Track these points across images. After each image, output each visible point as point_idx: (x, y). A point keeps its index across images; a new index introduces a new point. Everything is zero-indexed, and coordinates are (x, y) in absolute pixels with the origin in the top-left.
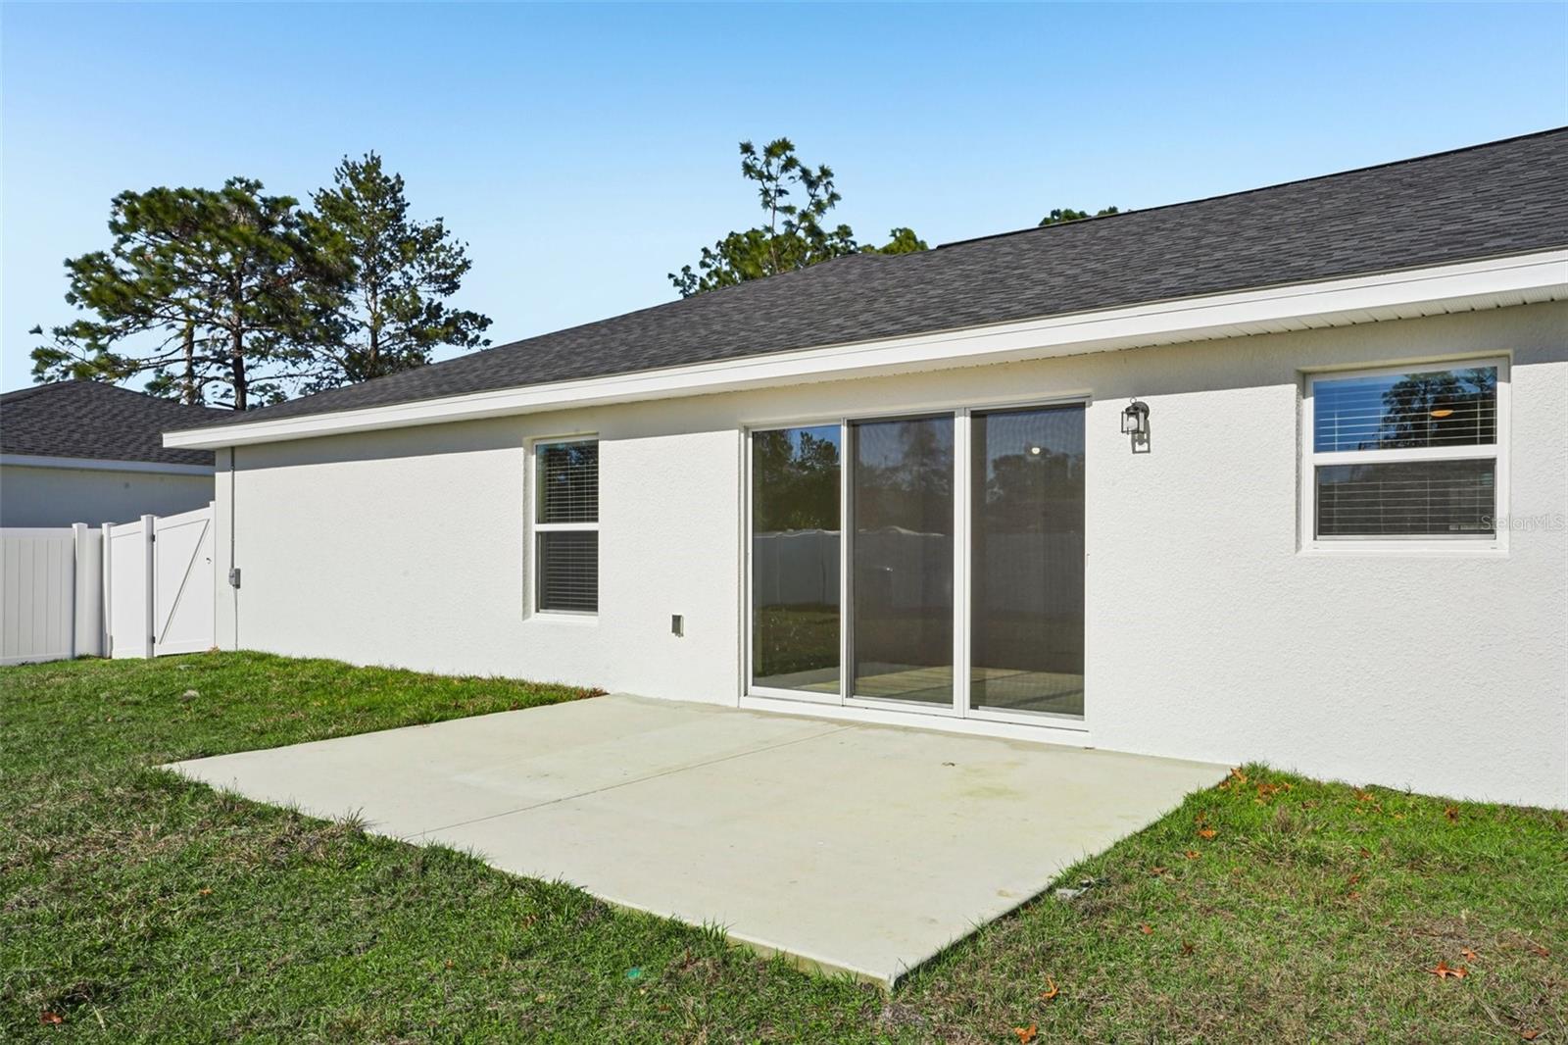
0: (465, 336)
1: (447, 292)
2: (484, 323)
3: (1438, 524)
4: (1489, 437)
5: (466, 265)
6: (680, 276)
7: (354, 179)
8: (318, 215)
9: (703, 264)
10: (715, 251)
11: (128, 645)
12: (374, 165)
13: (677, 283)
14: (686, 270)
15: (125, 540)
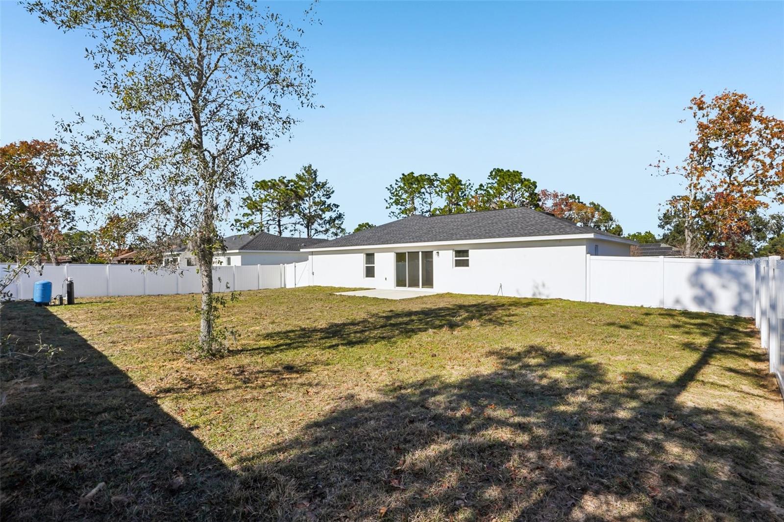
0: (332, 209)
1: (328, 198)
2: (337, 206)
3: (463, 266)
4: (468, 257)
5: (333, 192)
6: (389, 187)
7: (305, 170)
8: (296, 180)
9: (396, 184)
10: (399, 180)
11: (290, 285)
12: (310, 166)
13: (388, 189)
14: (391, 185)
15: (289, 268)
